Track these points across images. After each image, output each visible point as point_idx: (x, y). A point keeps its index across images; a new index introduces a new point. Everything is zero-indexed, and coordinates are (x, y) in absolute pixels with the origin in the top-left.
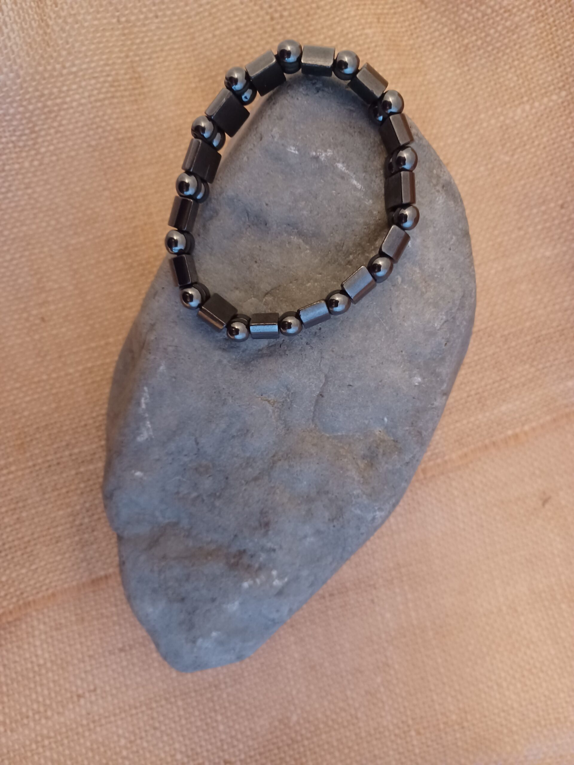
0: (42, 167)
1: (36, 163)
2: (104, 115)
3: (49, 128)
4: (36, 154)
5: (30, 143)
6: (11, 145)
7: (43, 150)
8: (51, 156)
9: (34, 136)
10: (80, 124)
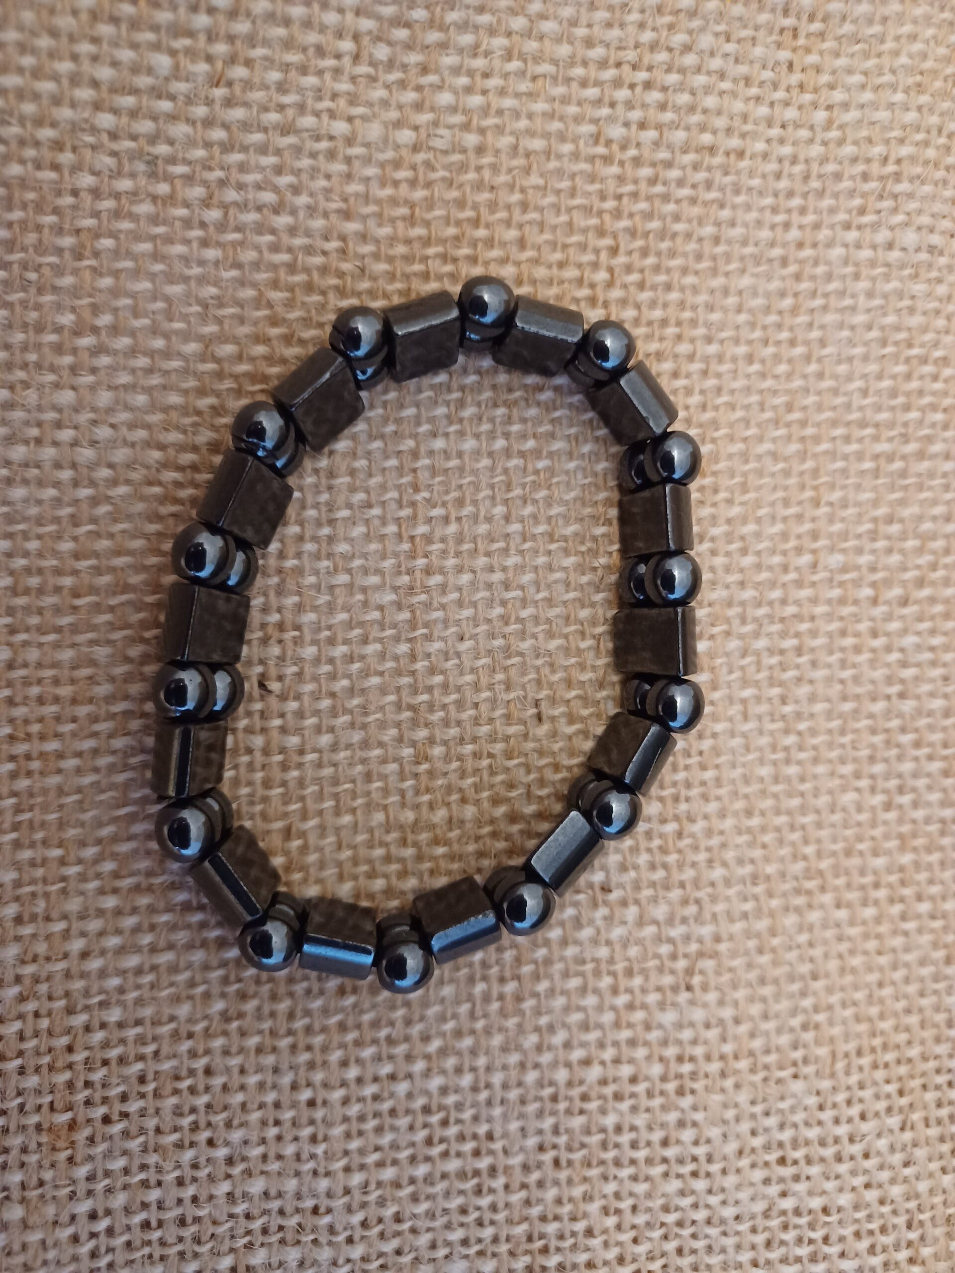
0: (420, 157)
1: (406, 136)
2: (687, 48)
3: (492, 32)
4: (418, 106)
5: (414, 58)
6: (347, 45)
7: (445, 98)
8: (466, 127)
9: (434, 36)
10: (598, 52)
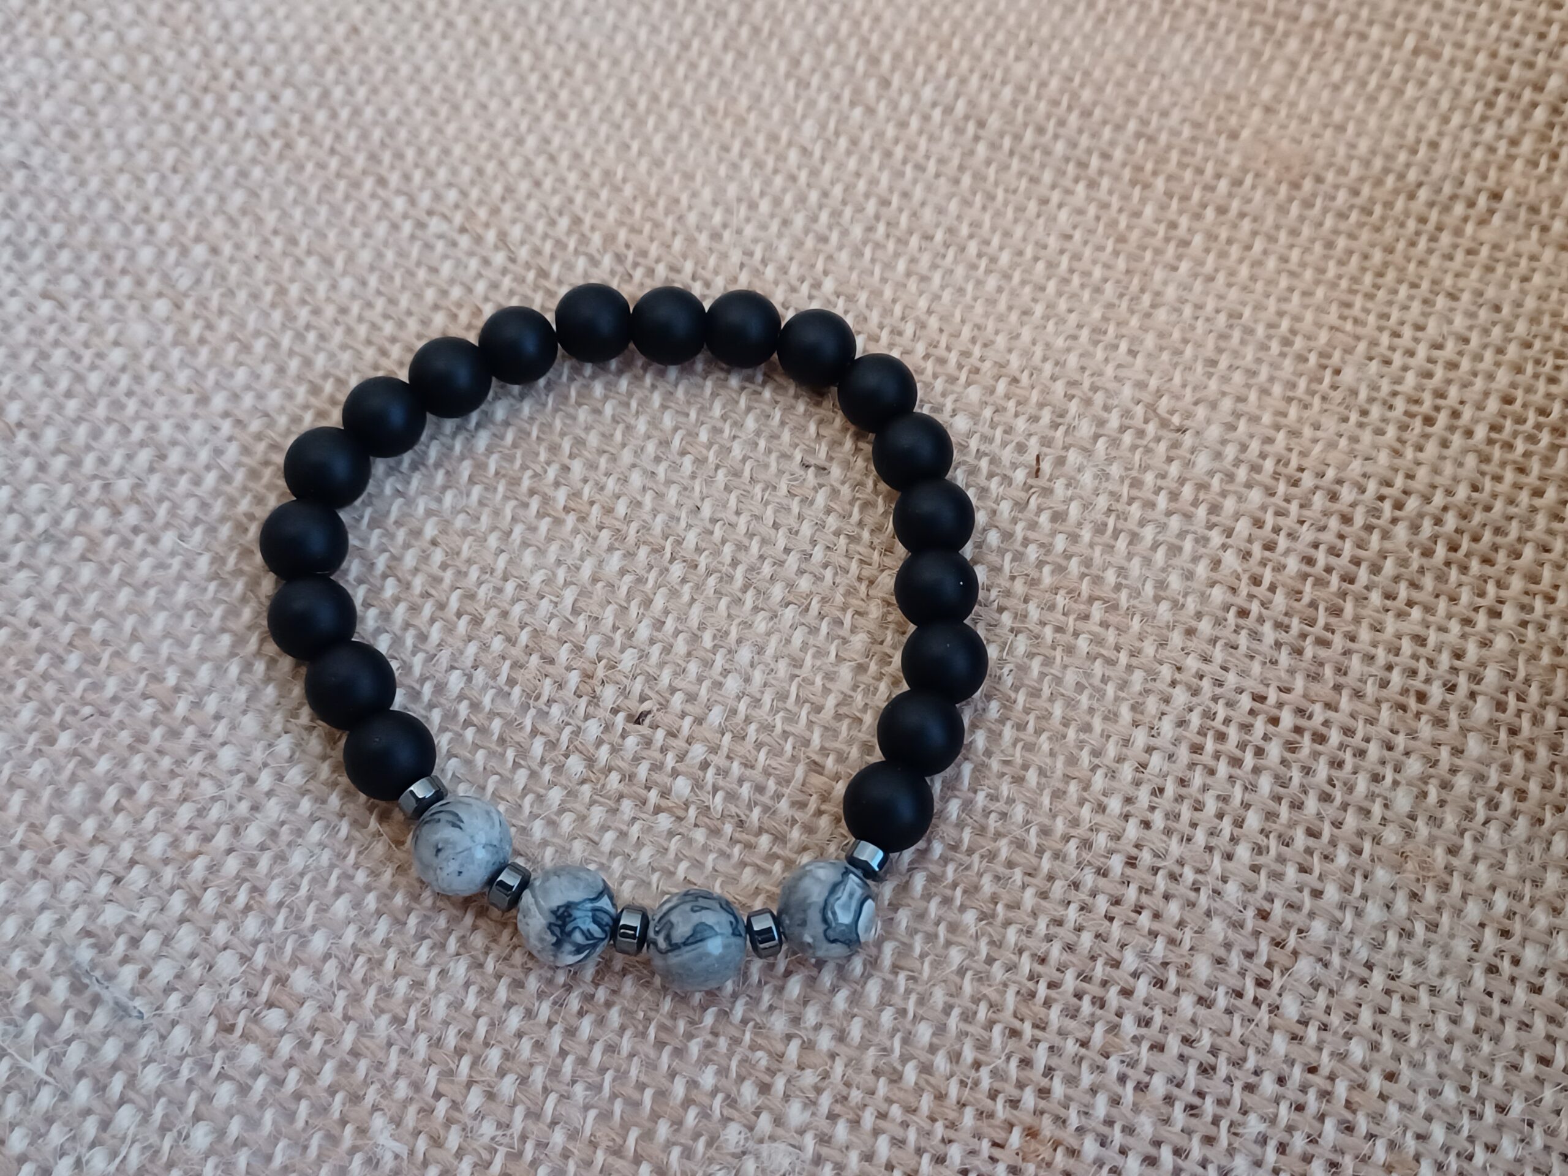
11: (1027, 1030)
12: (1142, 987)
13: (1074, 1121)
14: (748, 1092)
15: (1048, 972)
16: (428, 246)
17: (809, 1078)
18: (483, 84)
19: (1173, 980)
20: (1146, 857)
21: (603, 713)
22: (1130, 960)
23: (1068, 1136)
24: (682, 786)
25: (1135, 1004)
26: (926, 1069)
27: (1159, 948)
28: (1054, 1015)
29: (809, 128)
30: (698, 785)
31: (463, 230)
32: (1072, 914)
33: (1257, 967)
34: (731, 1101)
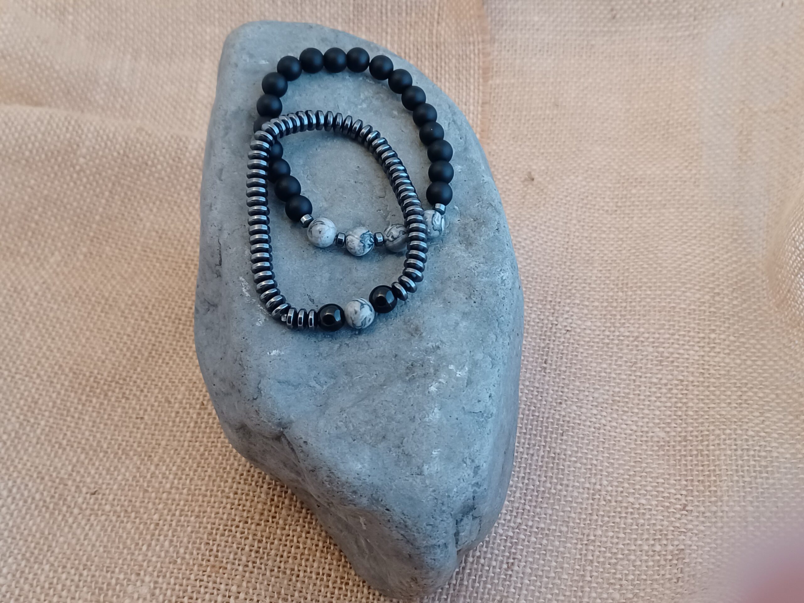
11: (211, 542)
12: (241, 525)
13: (225, 561)
14: (133, 577)
15: (216, 526)
16: (16, 383)
17: (150, 569)
18: (28, 335)
19: (250, 521)
20: (239, 492)
21: (83, 495)
22: (237, 519)
23: (224, 565)
24: (108, 508)
25: (240, 529)
26: (183, 558)
27: (245, 514)
28: (218, 537)
29: (129, 329)
30: (112, 505)
31: (26, 376)
32: (221, 511)
33: (272, 514)
34: (129, 580)
